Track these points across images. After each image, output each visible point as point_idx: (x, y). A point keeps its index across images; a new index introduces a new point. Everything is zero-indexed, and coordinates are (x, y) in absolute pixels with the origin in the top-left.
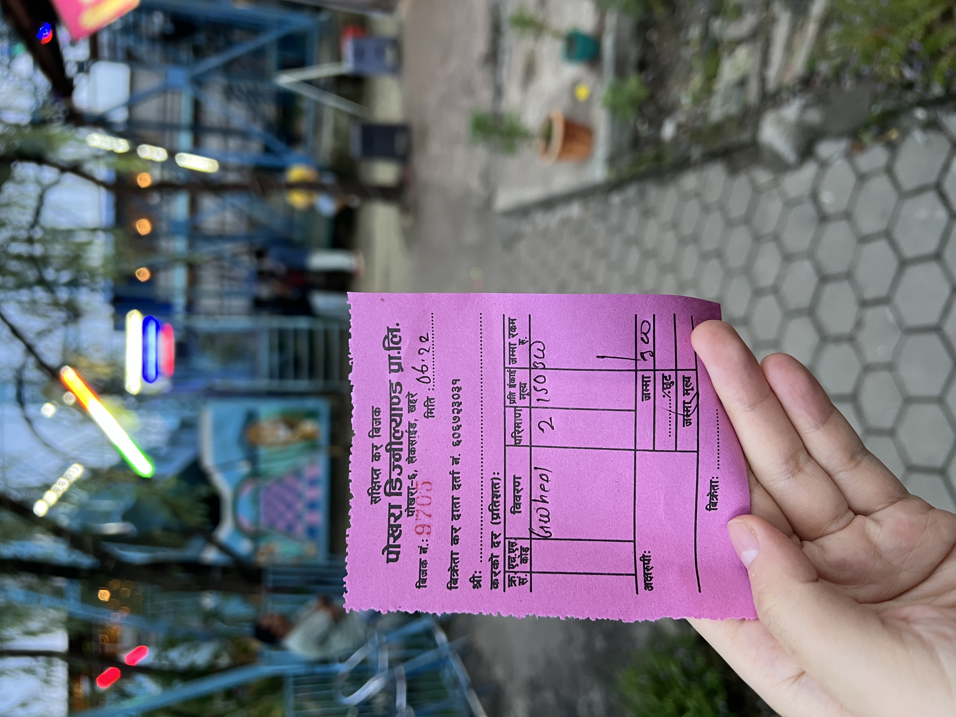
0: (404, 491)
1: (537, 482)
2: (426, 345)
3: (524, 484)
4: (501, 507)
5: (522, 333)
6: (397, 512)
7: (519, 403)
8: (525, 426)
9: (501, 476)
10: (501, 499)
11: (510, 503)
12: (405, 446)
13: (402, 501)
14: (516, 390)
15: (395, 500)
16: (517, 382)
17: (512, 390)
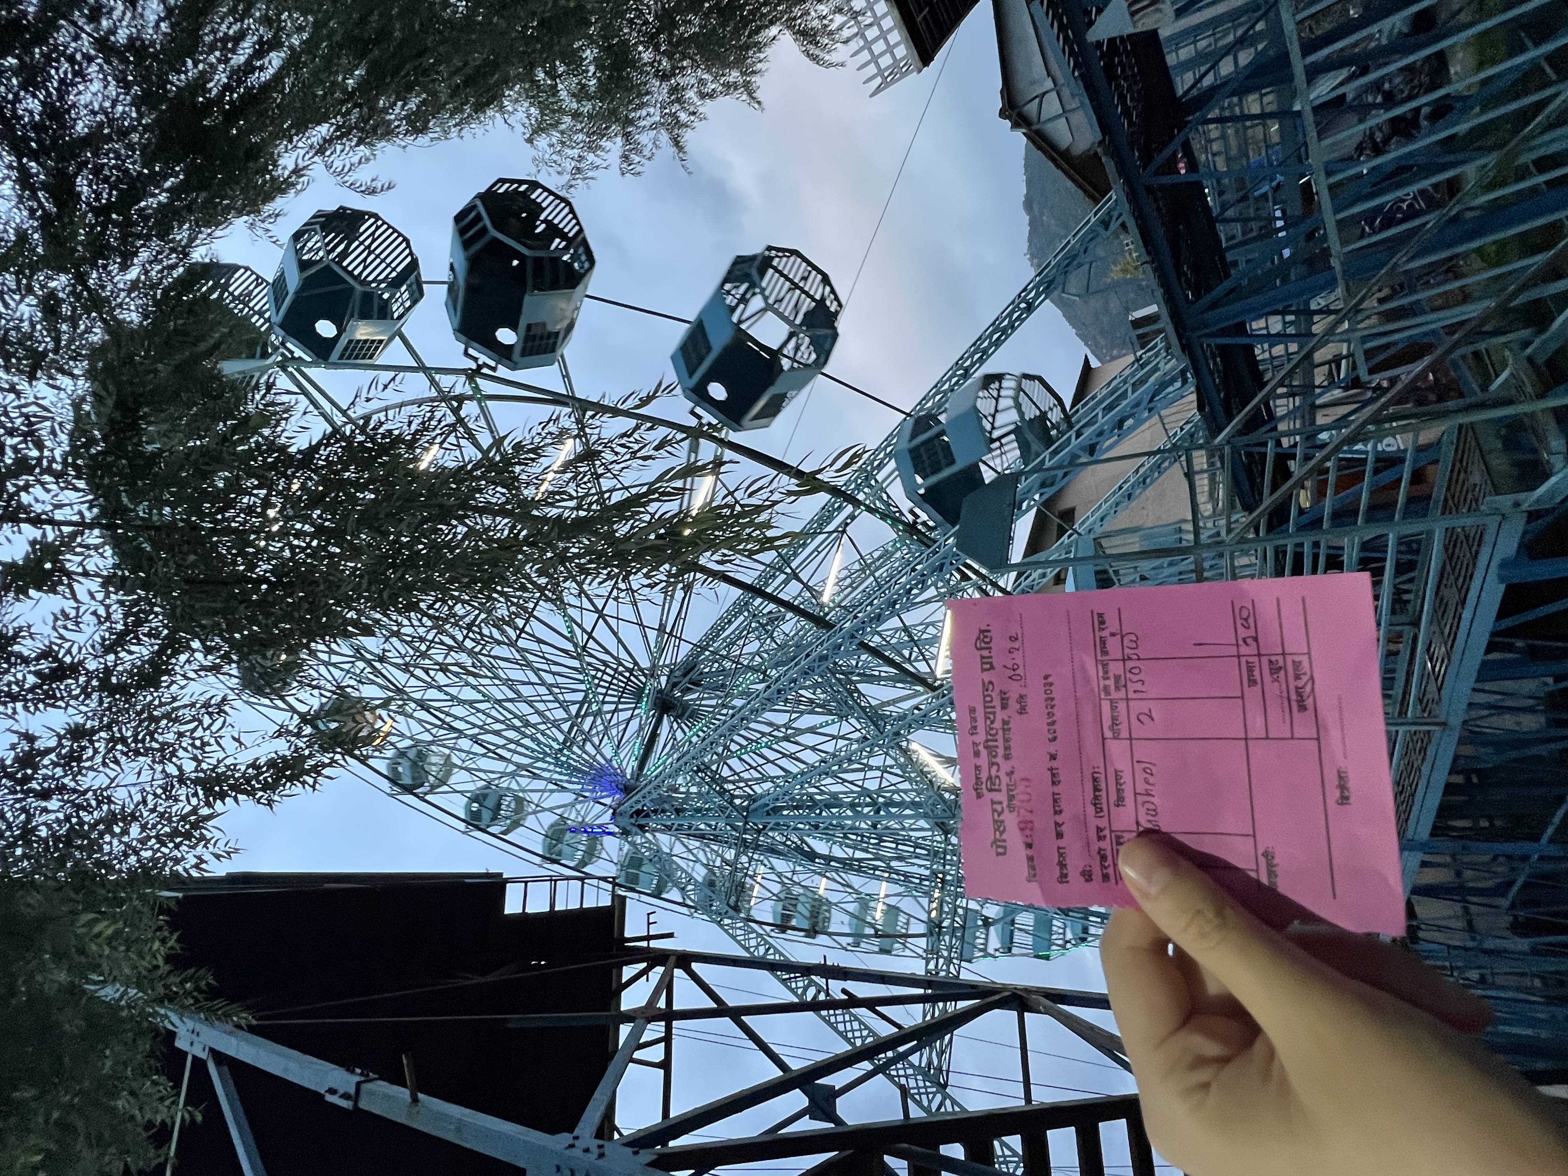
0: (1004, 788)
1: (1140, 776)
2: (1016, 645)
3: (1127, 778)
4: (1104, 801)
5: (1112, 624)
6: (998, 807)
7: (1114, 695)
8: (1123, 718)
9: (1102, 770)
10: (1103, 794)
11: (1113, 797)
12: (1000, 743)
13: (1002, 797)
14: (1111, 683)
15: (997, 796)
16: (1111, 675)
17: (1107, 682)
